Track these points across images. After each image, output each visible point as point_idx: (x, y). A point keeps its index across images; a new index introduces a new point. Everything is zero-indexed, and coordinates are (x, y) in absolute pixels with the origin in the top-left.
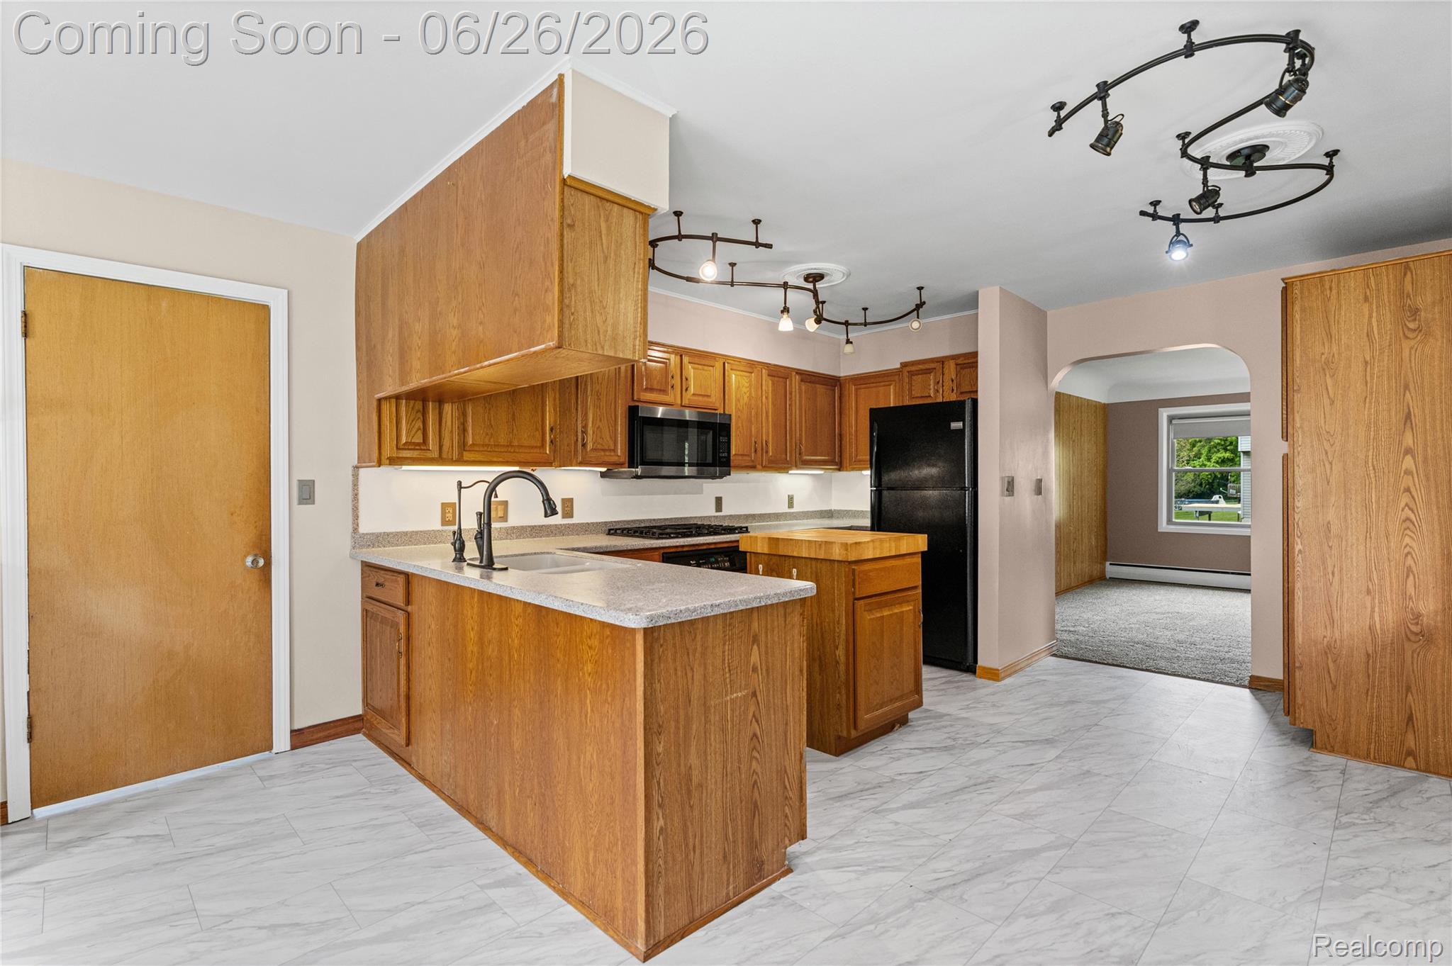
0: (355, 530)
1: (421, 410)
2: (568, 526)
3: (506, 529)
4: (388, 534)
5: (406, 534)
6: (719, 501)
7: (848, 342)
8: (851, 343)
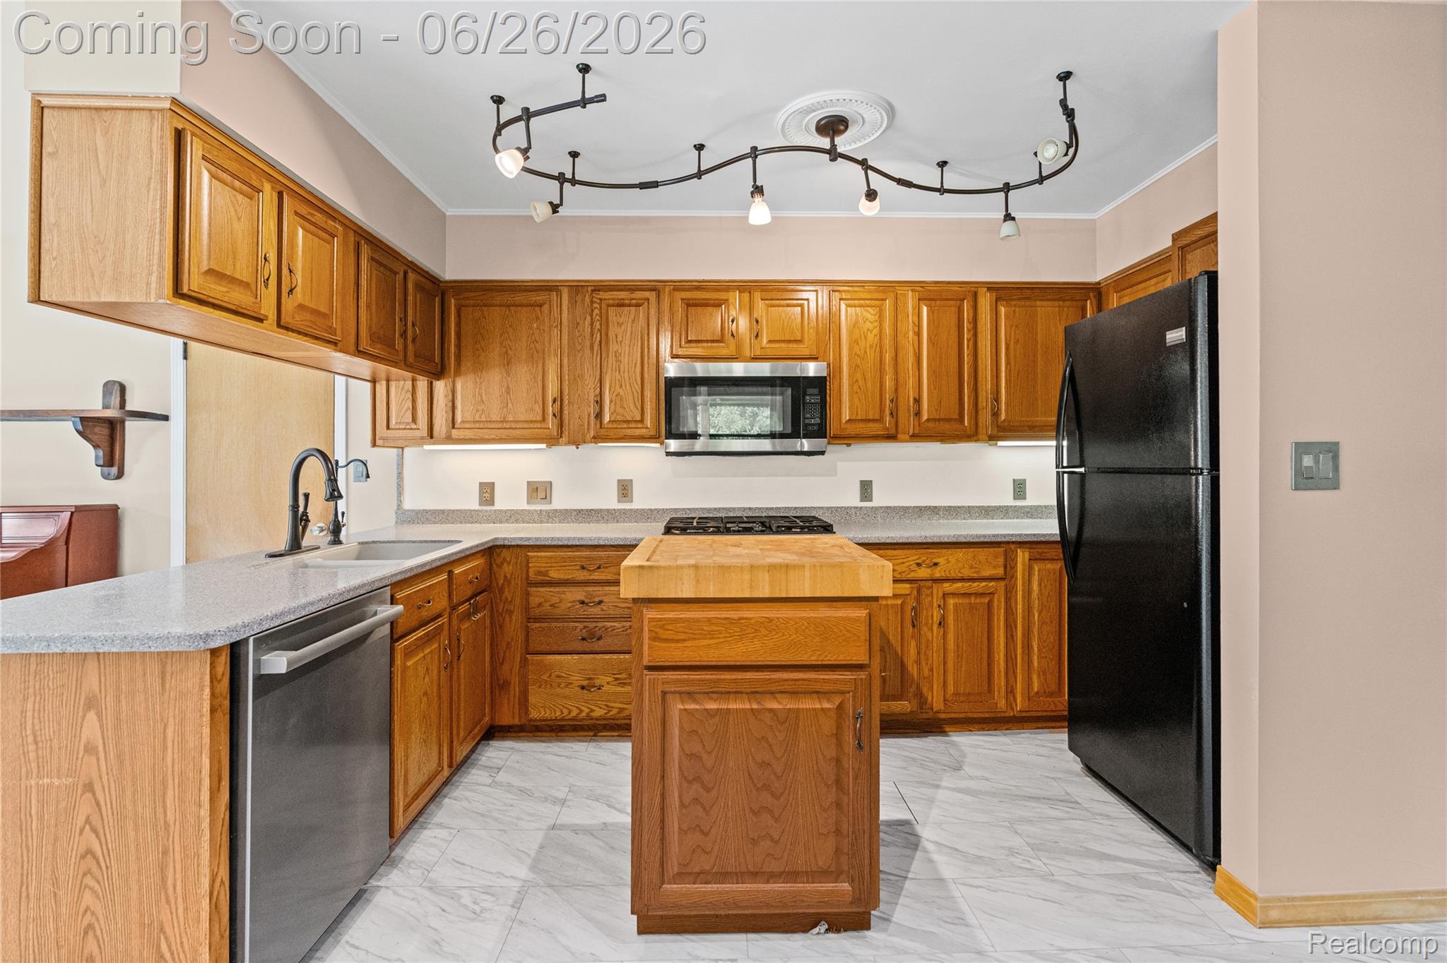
0: (399, 506)
1: (411, 389)
2: (625, 512)
3: (548, 512)
4: (426, 511)
5: (443, 512)
6: (866, 489)
7: (1008, 217)
8: (1013, 219)
